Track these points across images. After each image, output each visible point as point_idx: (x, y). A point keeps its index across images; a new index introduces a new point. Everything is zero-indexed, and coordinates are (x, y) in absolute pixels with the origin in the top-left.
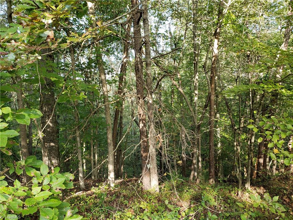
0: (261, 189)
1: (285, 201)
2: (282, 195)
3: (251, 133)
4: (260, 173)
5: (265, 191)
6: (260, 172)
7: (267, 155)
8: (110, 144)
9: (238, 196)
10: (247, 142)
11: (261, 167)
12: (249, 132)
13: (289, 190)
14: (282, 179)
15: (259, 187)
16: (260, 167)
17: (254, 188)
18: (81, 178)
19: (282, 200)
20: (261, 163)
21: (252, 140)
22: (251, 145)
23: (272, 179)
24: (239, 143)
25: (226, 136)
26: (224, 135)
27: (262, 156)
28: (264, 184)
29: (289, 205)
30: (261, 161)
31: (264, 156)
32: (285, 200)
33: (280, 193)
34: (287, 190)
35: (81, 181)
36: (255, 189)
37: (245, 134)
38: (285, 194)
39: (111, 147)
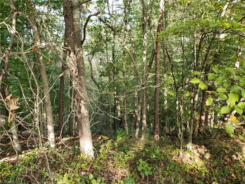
0: (202, 148)
1: (227, 162)
2: (223, 155)
3: (194, 92)
4: (201, 130)
5: (206, 150)
6: (201, 128)
7: (209, 113)
8: (48, 104)
9: (180, 156)
10: (190, 99)
11: (203, 124)
12: (192, 90)
13: (231, 149)
14: (223, 137)
15: (200, 145)
16: (201, 124)
17: (195, 147)
18: (15, 140)
19: (223, 160)
20: (203, 120)
21: (195, 99)
22: (194, 104)
23: (213, 137)
24: (181, 102)
25: (171, 94)
26: (169, 93)
27: (204, 113)
28: (205, 143)
29: (230, 165)
30: (203, 118)
31: (206, 114)
32: (226, 160)
33: (221, 152)
34: (228, 149)
35: (16, 143)
36: (197, 148)
37: (188, 92)
38: (226, 154)
39: (49, 107)
